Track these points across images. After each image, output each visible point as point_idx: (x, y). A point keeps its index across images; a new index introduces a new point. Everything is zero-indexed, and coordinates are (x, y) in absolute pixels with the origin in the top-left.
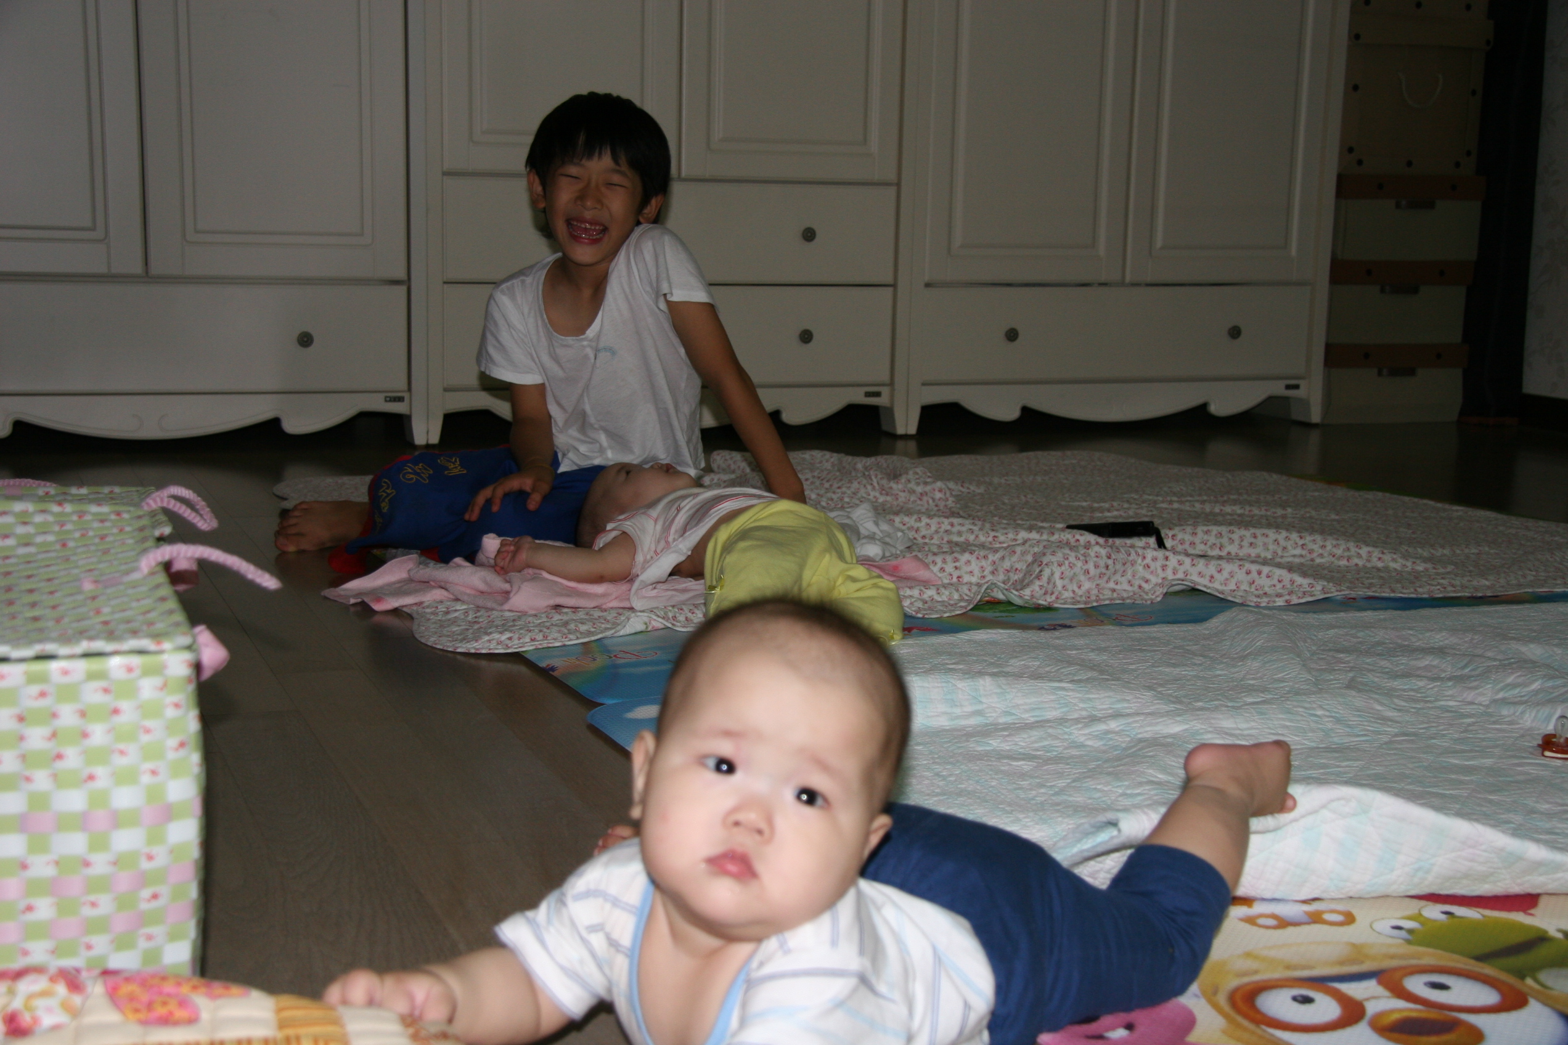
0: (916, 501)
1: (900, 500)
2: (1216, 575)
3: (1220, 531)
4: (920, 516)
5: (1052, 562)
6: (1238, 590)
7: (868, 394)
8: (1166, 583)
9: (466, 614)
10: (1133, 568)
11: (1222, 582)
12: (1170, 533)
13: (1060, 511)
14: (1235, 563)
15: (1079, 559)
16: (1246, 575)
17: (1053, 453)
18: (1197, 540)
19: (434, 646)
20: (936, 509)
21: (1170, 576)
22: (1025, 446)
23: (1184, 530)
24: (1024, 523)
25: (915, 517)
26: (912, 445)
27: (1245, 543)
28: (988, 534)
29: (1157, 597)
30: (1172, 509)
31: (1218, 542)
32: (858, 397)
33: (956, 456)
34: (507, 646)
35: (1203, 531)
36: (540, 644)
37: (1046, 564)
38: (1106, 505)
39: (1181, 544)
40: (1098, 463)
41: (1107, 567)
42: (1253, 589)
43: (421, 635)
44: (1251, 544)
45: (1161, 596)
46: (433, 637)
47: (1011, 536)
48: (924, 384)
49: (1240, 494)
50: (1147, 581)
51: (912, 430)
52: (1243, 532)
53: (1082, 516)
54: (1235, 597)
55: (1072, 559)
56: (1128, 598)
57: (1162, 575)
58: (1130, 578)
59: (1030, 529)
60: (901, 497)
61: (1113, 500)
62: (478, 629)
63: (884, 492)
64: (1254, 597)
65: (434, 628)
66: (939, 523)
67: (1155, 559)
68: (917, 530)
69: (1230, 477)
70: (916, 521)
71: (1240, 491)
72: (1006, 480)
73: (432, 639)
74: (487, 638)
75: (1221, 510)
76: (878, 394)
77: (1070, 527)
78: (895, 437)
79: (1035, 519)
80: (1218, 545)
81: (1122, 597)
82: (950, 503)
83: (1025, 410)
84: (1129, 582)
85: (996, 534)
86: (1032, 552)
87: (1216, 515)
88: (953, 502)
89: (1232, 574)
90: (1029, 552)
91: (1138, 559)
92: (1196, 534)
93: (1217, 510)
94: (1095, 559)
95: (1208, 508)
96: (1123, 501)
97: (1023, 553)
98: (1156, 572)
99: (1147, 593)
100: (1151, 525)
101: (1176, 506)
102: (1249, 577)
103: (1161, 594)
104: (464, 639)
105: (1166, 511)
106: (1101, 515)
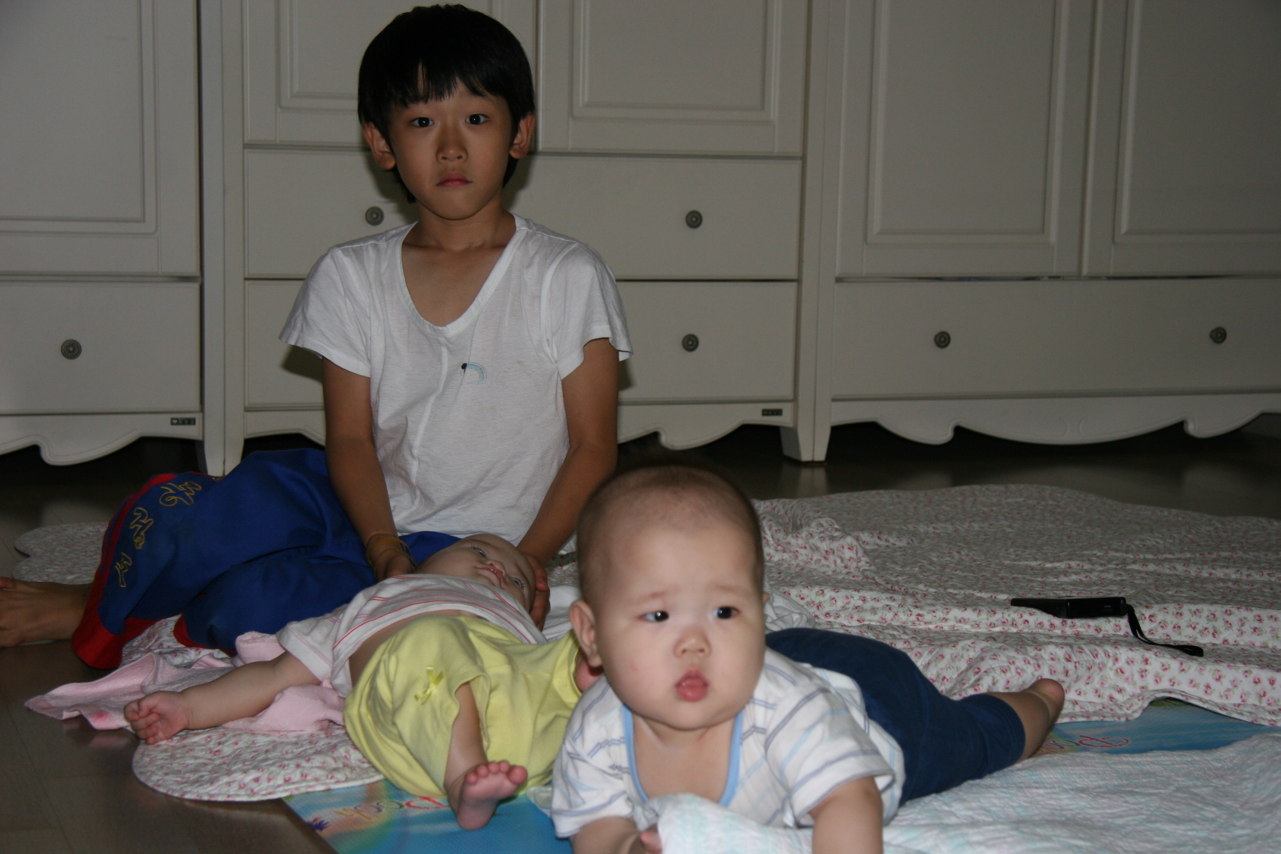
0: (820, 560)
1: (800, 558)
2: (1213, 683)
3: (1213, 612)
4: (822, 588)
5: (993, 668)
6: (1244, 705)
7: (766, 413)
8: (1147, 695)
9: (209, 739)
10: (1102, 673)
11: (1222, 694)
12: (1147, 613)
13: (1002, 574)
14: (1239, 668)
15: (1029, 663)
16: (1254, 684)
17: (993, 487)
18: (1183, 623)
19: (156, 788)
20: (845, 571)
21: (1152, 686)
22: (959, 479)
23: (1165, 608)
24: (956, 592)
25: (817, 589)
26: (820, 475)
27: (1247, 628)
28: (911, 611)
29: (1134, 712)
30: (1147, 573)
31: (1210, 626)
32: (753, 416)
33: (873, 492)
34: (252, 791)
35: (1190, 611)
36: (297, 789)
37: (986, 672)
38: (1062, 565)
39: (1162, 627)
40: (1050, 502)
41: (1067, 673)
42: (1264, 704)
43: (142, 770)
44: (1255, 629)
45: (1140, 712)
46: (157, 774)
47: (940, 614)
48: (834, 400)
49: (1233, 550)
50: (1120, 691)
51: (820, 455)
52: (1243, 613)
53: (1032, 581)
54: (1241, 714)
55: (1020, 663)
56: (1095, 713)
57: (1140, 682)
58: (1098, 686)
59: (963, 604)
60: (801, 554)
61: (1070, 559)
62: (220, 765)
63: (780, 548)
64: (1267, 714)
65: (162, 759)
66: (847, 597)
67: (1130, 662)
68: (819, 606)
69: (1219, 525)
70: (817, 594)
71: (1233, 545)
72: (934, 528)
73: (155, 778)
74: (226, 779)
75: (1211, 574)
76: (778, 412)
77: (1018, 603)
78: (799, 464)
79: (970, 587)
80: (1211, 631)
81: (1087, 712)
82: (863, 565)
83: (959, 431)
84: (1097, 691)
85: (921, 612)
86: (966, 658)
87: (1204, 581)
88: (867, 563)
89: (1235, 683)
90: (962, 657)
91: (1108, 662)
92: (1181, 615)
93: (1205, 574)
94: (1051, 662)
95: (1193, 571)
96: (1084, 561)
97: (954, 658)
98: (1132, 679)
99: (1120, 707)
100: (1122, 601)
101: (1151, 567)
102: (1259, 687)
103: (1140, 708)
104: (198, 782)
105: (1140, 575)
106: (1055, 580)
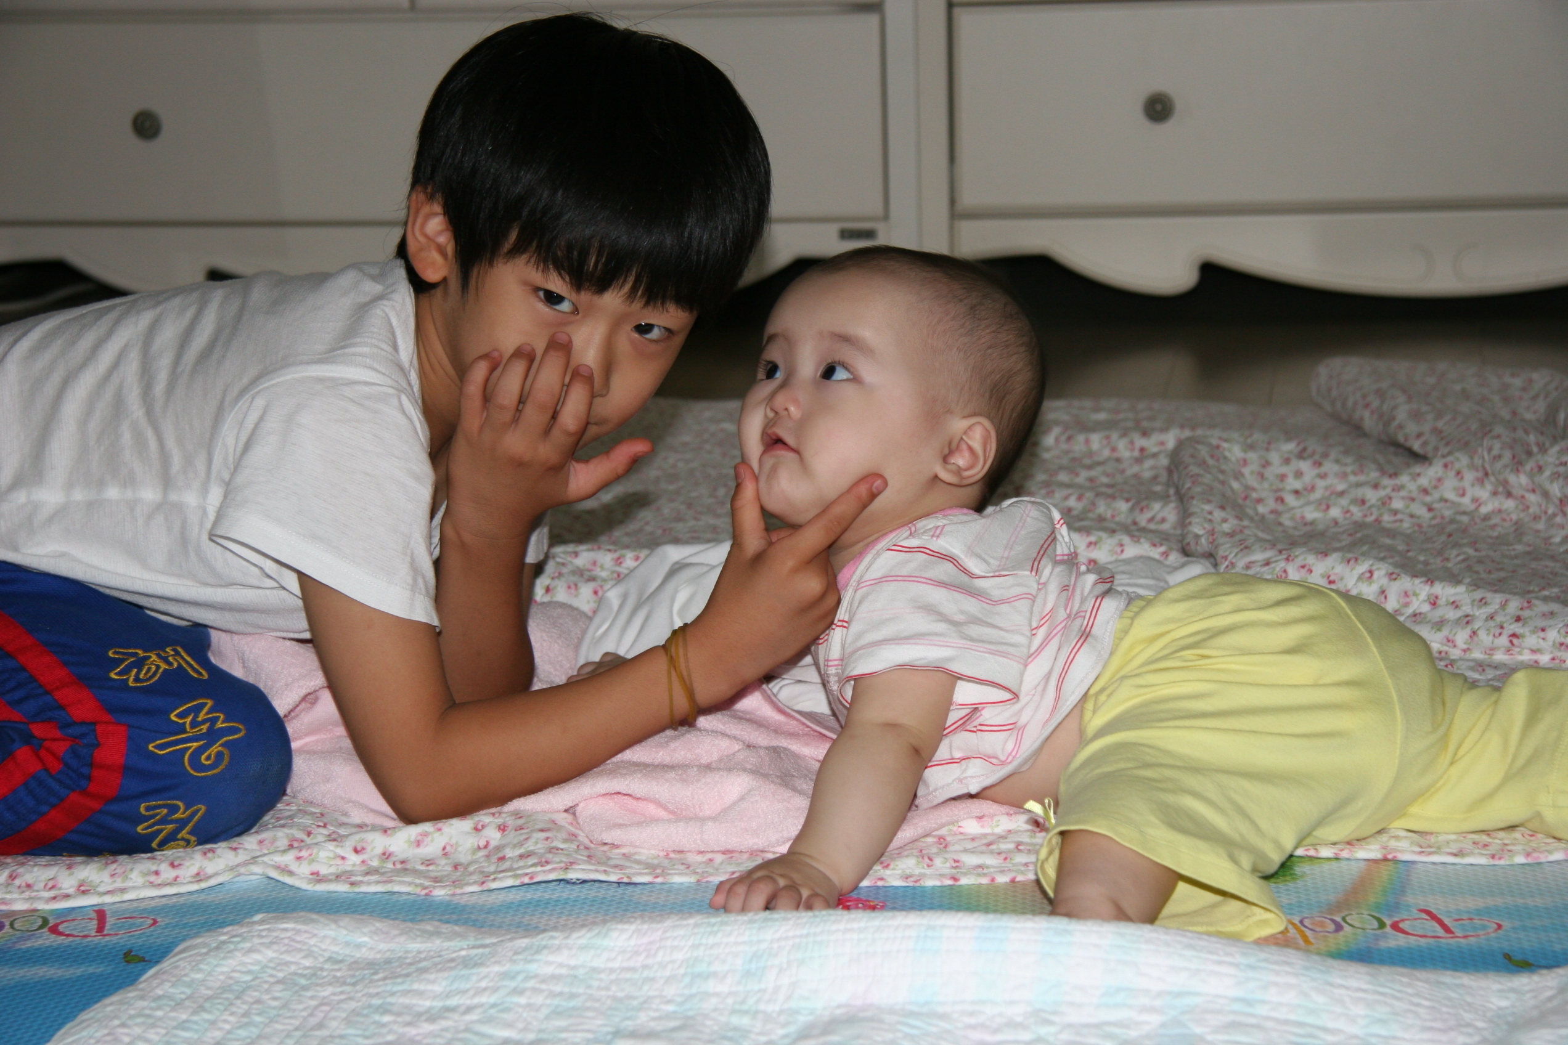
7: (847, 236)
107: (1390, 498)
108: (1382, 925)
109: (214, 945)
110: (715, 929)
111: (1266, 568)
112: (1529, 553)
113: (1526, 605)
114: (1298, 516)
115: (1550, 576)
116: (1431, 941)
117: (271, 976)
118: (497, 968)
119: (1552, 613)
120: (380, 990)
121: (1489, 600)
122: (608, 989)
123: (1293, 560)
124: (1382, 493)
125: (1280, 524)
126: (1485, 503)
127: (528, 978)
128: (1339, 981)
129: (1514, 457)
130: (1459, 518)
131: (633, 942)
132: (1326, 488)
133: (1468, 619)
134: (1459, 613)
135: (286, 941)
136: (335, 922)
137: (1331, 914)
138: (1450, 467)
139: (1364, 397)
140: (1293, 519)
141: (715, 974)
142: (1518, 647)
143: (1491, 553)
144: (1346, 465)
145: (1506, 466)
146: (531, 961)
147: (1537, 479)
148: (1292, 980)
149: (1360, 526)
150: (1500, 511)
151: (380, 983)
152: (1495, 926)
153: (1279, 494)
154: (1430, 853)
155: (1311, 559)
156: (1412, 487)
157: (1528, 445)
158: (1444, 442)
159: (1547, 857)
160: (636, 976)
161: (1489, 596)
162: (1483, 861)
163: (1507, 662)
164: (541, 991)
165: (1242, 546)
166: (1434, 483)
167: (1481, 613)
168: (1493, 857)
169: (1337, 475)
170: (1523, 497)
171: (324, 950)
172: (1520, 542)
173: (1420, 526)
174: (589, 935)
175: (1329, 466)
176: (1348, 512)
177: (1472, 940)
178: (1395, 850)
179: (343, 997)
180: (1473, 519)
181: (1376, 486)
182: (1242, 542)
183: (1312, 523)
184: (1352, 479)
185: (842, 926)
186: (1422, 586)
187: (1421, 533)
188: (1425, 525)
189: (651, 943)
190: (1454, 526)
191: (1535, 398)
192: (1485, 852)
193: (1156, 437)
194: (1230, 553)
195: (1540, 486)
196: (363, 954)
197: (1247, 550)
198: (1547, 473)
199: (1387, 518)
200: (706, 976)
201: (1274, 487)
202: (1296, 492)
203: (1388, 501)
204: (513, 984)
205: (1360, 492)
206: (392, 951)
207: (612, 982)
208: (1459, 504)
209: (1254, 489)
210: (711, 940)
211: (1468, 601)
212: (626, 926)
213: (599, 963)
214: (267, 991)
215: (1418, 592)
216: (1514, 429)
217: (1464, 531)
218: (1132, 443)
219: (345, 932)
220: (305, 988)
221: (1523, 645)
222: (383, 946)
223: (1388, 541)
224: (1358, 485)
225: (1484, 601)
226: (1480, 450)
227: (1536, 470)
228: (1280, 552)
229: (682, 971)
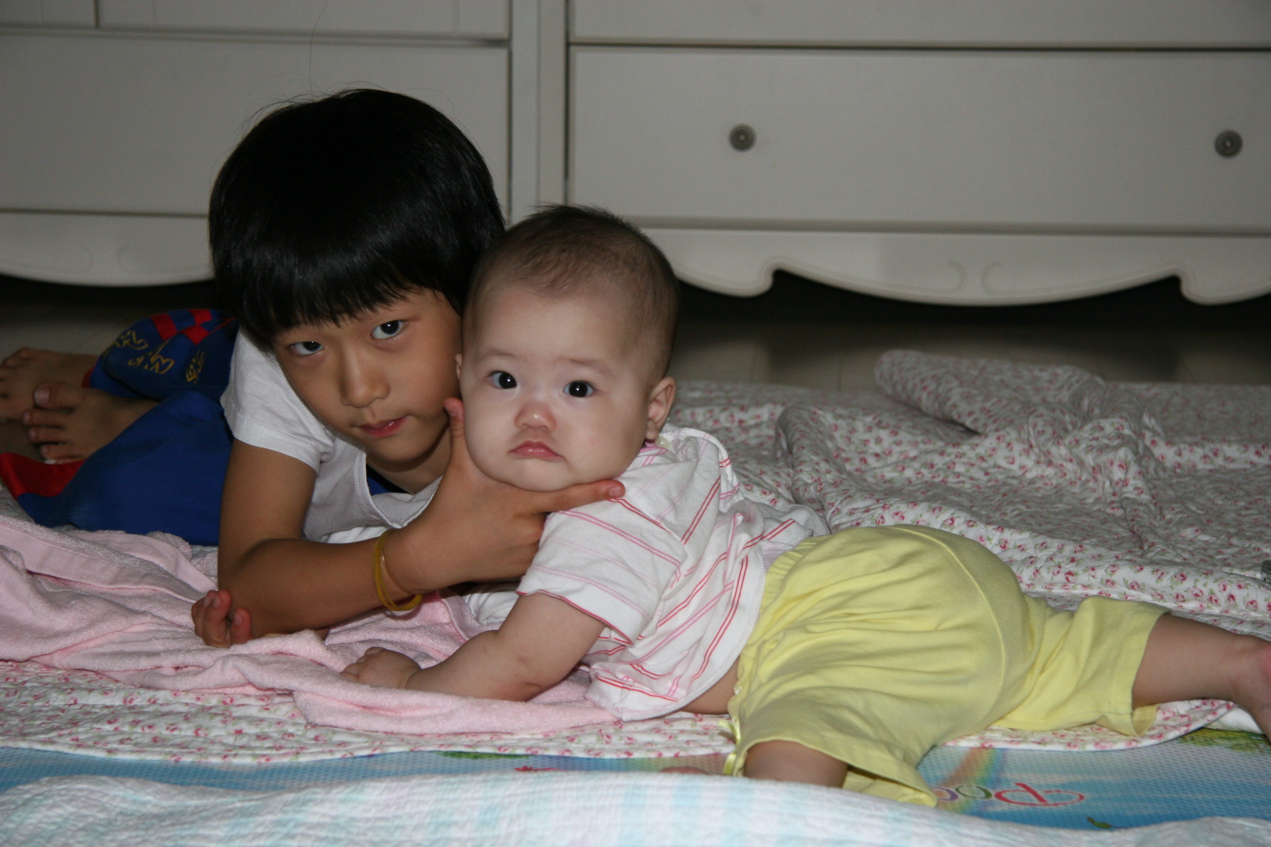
107: (954, 463)
108: (988, 795)
109: (20, 803)
110: (455, 786)
111: (867, 514)
112: (1069, 511)
113: (1078, 548)
114: (879, 474)
115: (1089, 529)
116: (1029, 807)
117: (73, 825)
118: (270, 818)
119: (1099, 556)
120: (171, 834)
121: (1048, 544)
122: (364, 834)
123: (888, 508)
124: (947, 459)
125: (865, 480)
126: (1031, 470)
127: (298, 825)
128: (966, 832)
129: (1054, 433)
130: (1010, 481)
131: (384, 797)
132: (901, 453)
133: (1032, 560)
134: (1024, 555)
135: (83, 799)
136: (122, 783)
137: (946, 786)
138: (1002, 439)
139: (922, 381)
140: (875, 477)
141: (456, 823)
142: (1073, 583)
143: (1039, 510)
144: (917, 435)
145: (1048, 440)
146: (299, 812)
147: (1075, 451)
148: (929, 831)
149: (930, 485)
150: (1042, 477)
151: (170, 828)
152: (1078, 797)
153: (863, 455)
154: (1019, 742)
155: (903, 508)
156: (972, 454)
157: (1065, 423)
158: (992, 419)
159: (1111, 746)
160: (388, 824)
161: (1049, 541)
162: (1061, 748)
163: (1063, 595)
164: (309, 836)
165: (846, 495)
166: (989, 452)
167: (1043, 555)
168: (1069, 745)
169: (909, 443)
170: (1062, 465)
171: (116, 807)
172: (1061, 501)
173: (979, 487)
174: (347, 791)
175: (903, 436)
176: (919, 473)
177: (1061, 807)
178: (990, 740)
179: (138, 840)
180: (1021, 483)
181: (942, 453)
182: (845, 491)
183: (890, 481)
184: (922, 447)
185: (562, 785)
186: (994, 532)
187: (980, 492)
188: (982, 486)
189: (400, 798)
190: (1007, 488)
191: (1060, 389)
192: (1062, 741)
193: (753, 411)
194: (836, 501)
195: (1077, 456)
196: (149, 809)
197: (850, 499)
198: (1083, 446)
199: (951, 479)
200: (449, 825)
201: (859, 450)
202: (877, 455)
203: (952, 466)
204: (284, 830)
205: (929, 458)
206: (174, 807)
207: (368, 829)
208: (1010, 470)
209: (843, 450)
210: (452, 796)
211: (1032, 545)
212: (378, 784)
213: (354, 814)
214: (72, 837)
215: (991, 537)
216: (1054, 411)
217: (1015, 492)
218: (732, 416)
219: (131, 792)
220: (103, 834)
221: (1077, 581)
222: (165, 803)
223: (956, 499)
224: (927, 452)
225: (1044, 545)
226: (1026, 427)
227: (1074, 443)
228: (878, 501)
229: (427, 820)
